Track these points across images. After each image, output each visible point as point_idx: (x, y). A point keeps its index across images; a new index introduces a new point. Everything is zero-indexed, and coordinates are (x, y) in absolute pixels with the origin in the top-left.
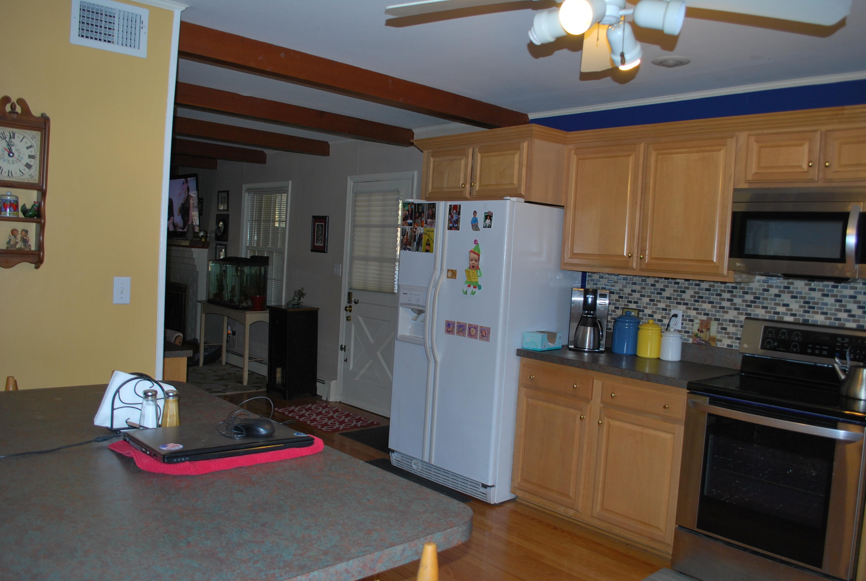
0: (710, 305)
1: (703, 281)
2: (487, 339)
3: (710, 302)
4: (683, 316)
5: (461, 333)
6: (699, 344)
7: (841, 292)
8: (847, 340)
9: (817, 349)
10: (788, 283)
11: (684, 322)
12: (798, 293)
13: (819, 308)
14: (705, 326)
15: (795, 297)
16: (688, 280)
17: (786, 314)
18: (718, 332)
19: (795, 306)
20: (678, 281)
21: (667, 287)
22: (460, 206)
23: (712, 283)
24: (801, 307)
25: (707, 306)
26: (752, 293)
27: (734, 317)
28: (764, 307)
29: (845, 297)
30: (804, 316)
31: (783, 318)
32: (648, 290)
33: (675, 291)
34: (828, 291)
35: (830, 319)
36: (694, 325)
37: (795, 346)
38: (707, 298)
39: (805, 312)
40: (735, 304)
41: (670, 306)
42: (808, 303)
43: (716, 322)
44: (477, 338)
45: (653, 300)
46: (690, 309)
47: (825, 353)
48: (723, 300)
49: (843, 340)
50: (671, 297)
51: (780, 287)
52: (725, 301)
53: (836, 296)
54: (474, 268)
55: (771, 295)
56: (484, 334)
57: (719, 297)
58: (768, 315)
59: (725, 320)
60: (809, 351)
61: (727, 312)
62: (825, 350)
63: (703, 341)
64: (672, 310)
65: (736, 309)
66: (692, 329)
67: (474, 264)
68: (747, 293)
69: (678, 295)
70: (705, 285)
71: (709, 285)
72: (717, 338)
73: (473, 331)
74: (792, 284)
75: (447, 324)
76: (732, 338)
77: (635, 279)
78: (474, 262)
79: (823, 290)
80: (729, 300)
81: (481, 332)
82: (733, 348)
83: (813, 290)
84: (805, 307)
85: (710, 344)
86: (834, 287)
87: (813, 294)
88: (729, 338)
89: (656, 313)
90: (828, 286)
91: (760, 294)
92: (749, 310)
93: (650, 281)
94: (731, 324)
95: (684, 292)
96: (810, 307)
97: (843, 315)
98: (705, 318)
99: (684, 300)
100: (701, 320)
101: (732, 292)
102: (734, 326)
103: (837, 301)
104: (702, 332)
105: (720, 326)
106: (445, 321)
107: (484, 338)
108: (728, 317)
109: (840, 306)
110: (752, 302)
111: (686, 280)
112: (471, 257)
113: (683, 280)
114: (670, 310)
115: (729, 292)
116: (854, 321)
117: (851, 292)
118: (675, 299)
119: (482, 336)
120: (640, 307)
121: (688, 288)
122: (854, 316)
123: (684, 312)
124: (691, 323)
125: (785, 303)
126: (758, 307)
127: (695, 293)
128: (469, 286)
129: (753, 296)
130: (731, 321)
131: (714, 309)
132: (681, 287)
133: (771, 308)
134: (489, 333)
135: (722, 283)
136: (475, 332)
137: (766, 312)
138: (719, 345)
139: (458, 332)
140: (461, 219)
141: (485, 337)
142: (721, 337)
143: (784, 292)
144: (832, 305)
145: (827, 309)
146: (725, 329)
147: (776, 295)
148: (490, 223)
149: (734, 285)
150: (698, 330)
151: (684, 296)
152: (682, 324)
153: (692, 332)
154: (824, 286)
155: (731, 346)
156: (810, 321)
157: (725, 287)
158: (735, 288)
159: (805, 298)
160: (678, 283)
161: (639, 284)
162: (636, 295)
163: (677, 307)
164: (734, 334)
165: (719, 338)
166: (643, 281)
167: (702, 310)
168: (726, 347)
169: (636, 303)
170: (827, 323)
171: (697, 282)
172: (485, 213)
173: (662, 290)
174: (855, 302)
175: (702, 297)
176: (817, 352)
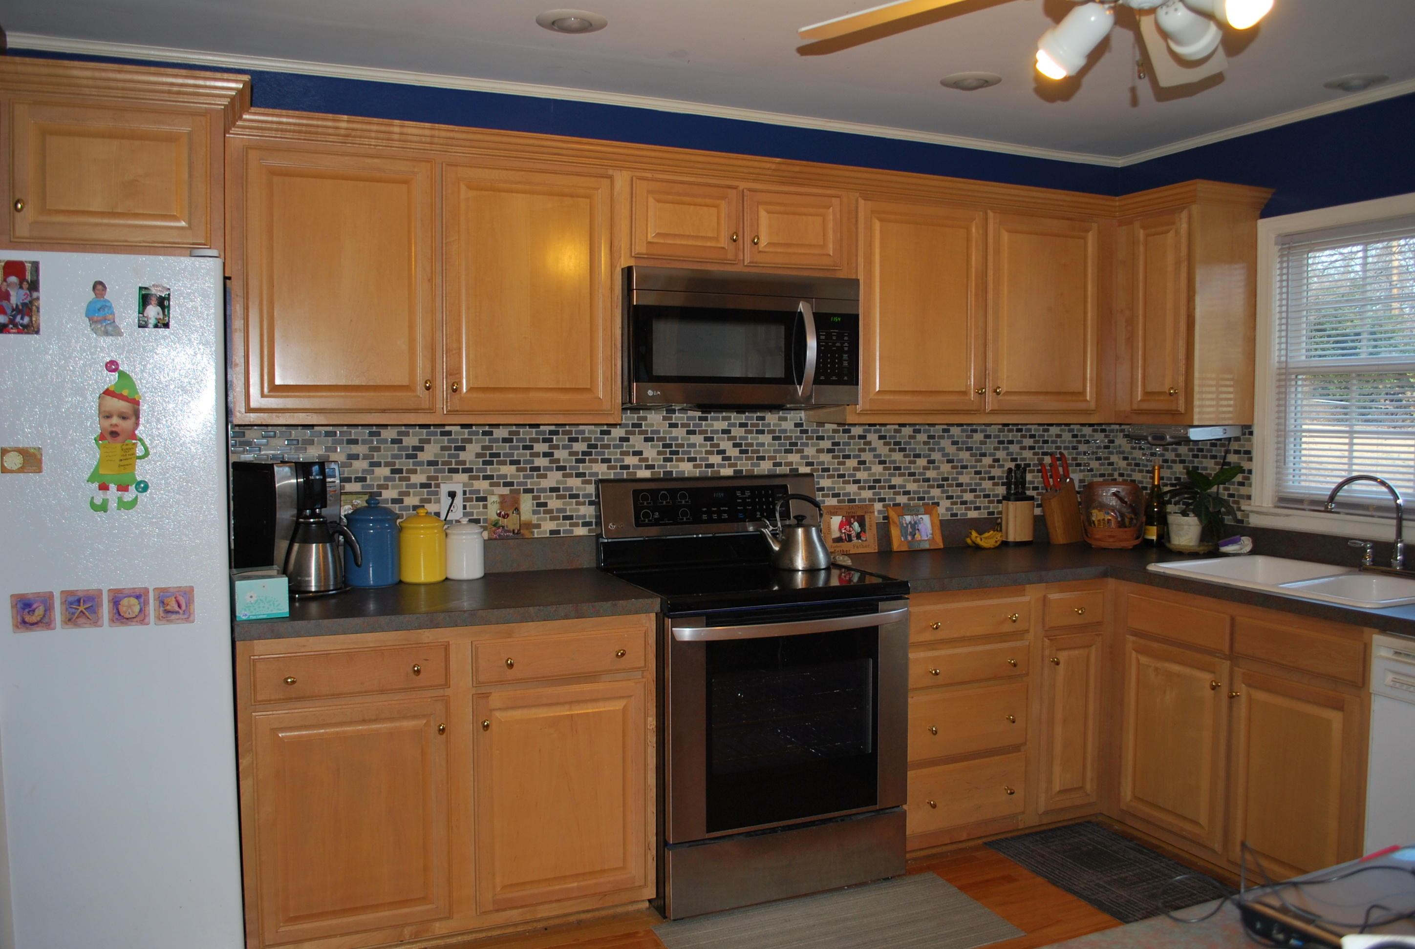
0: (514, 467)
1: (497, 426)
2: (186, 616)
3: (513, 463)
4: (465, 493)
5: (82, 620)
6: (501, 538)
7: (712, 425)
8: (748, 493)
9: (714, 512)
10: (639, 418)
11: (468, 504)
12: (653, 432)
13: (684, 453)
14: (510, 505)
15: (651, 439)
16: (469, 426)
17: (640, 468)
18: (535, 512)
19: (650, 452)
20: (447, 428)
21: (428, 441)
22: (36, 265)
23: (514, 428)
24: (659, 453)
25: (508, 470)
26: (584, 440)
27: (558, 482)
28: (604, 461)
29: (716, 432)
30: (666, 467)
31: (636, 473)
32: (386, 453)
33: (443, 448)
34: (695, 425)
35: (700, 466)
36: (489, 506)
37: (684, 514)
38: (506, 455)
39: (666, 460)
40: (558, 461)
41: (436, 478)
42: (670, 446)
43: (530, 495)
44: (146, 621)
45: (400, 471)
46: (477, 478)
47: (725, 516)
48: (537, 455)
49: (743, 493)
50: (438, 461)
51: (627, 425)
52: (539, 457)
53: (706, 432)
54: (120, 438)
55: (615, 439)
56: (173, 606)
57: (528, 452)
58: (612, 471)
59: (543, 490)
60: (705, 517)
61: (545, 476)
62: (725, 512)
63: (509, 531)
64: (441, 485)
65: (559, 469)
66: (486, 514)
67: (116, 425)
68: (576, 440)
69: (450, 456)
70: (501, 433)
71: (509, 431)
72: (533, 522)
73: (130, 606)
74: (645, 419)
75: (20, 605)
76: (557, 518)
77: (354, 433)
78: (115, 420)
79: (688, 425)
80: (546, 455)
81: (163, 602)
82: (562, 535)
83: (675, 425)
84: (665, 453)
85: (523, 535)
86: (701, 419)
87: (675, 432)
88: (552, 519)
89: (408, 494)
90: (693, 418)
91: (596, 439)
92: (582, 468)
93: (389, 434)
94: (554, 494)
95: (463, 449)
96: (672, 453)
97: (716, 459)
98: (506, 491)
99: (464, 463)
100: (502, 496)
101: (551, 440)
102: (558, 497)
103: (706, 439)
104: (506, 516)
105: (535, 502)
106: (9, 598)
107: (174, 617)
108: (546, 483)
109: (712, 446)
110: (584, 453)
111: (463, 426)
112: (107, 409)
113: (459, 427)
114: (437, 486)
115: (545, 441)
116: (730, 466)
117: (724, 425)
118: (444, 463)
119: (167, 612)
120: (372, 486)
121: (470, 441)
122: (729, 458)
123: (465, 485)
124: (481, 503)
125: (636, 449)
126: (596, 461)
127: (484, 448)
128: (104, 487)
129: (586, 444)
130: (553, 490)
131: (521, 474)
132: (456, 441)
133: (616, 460)
134: (190, 601)
135: (532, 426)
136: (137, 609)
137: (609, 468)
138: (536, 534)
139: (70, 620)
140: (42, 303)
141: (177, 612)
142: (538, 519)
143: (633, 433)
144: (701, 446)
145: (695, 452)
146: (545, 505)
147: (622, 439)
148: (161, 316)
149: (553, 428)
150: (499, 515)
151: (463, 456)
152: (465, 507)
153: (485, 520)
154: (689, 418)
155: (558, 532)
156: (674, 473)
157: (537, 433)
158: (556, 433)
159: (664, 439)
160: (449, 433)
161: (364, 442)
162: (360, 465)
163: (451, 479)
164: (559, 510)
165: (536, 522)
166: (372, 434)
167: (499, 477)
168: (548, 535)
169: (362, 479)
170: (697, 473)
171: (487, 428)
172: (141, 288)
173: (415, 448)
174: (729, 439)
175: (497, 455)
176: (715, 516)
